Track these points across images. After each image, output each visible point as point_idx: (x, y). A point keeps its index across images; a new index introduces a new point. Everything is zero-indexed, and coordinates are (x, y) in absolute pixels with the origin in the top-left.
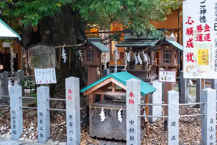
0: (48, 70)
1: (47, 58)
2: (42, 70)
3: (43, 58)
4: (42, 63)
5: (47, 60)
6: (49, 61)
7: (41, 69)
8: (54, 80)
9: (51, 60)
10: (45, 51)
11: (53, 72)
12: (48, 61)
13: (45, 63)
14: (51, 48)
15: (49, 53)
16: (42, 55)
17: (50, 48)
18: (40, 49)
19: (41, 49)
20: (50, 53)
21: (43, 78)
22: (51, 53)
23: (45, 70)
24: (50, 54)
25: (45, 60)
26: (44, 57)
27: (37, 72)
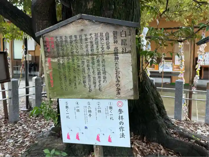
0: (104, 103)
1: (103, 66)
2: (83, 103)
3: (88, 66)
4: (84, 82)
5: (105, 72)
6: (111, 77)
7: (80, 101)
8: (123, 135)
9: (117, 72)
10: (97, 43)
11: (120, 111)
12: (105, 78)
13: (95, 83)
14: (119, 34)
15: (112, 49)
16: (88, 55)
17: (115, 33)
18: (80, 36)
19: (84, 38)
20: (116, 49)
21: (86, 128)
22: (120, 50)
23: (94, 103)
24: (116, 53)
25: (96, 72)
26: (93, 63)
27: (67, 107)
